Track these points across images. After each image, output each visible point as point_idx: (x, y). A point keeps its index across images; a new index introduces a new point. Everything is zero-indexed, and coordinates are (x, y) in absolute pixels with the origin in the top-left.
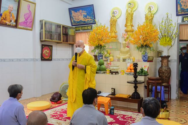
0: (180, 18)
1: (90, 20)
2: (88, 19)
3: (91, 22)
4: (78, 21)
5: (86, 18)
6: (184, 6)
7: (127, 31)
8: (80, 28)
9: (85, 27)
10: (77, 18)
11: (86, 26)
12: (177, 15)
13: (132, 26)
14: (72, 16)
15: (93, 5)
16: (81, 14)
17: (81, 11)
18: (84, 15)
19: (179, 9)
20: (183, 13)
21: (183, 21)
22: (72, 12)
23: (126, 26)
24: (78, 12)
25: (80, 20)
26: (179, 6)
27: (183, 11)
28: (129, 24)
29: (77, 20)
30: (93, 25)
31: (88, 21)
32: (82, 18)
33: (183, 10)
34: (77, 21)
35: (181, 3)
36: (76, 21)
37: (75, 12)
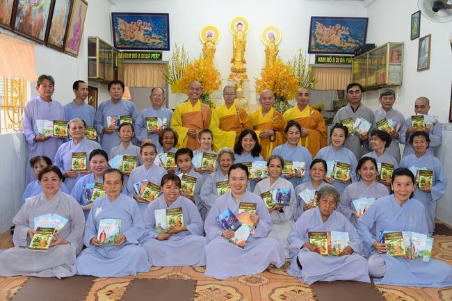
0: (313, 56)
1: (158, 41)
2: (153, 40)
3: (160, 46)
4: (131, 41)
5: (149, 37)
6: (320, 39)
7: (234, 70)
8: (133, 55)
9: (145, 53)
10: (128, 34)
11: (148, 53)
12: (310, 52)
13: (244, 62)
14: (119, 28)
15: (168, 15)
16: (140, 27)
17: (140, 22)
18: (145, 31)
19: (313, 43)
21: (317, 61)
22: (120, 21)
23: (233, 61)
24: (132, 22)
26: (313, 39)
27: (318, 47)
28: (238, 59)
29: (129, 39)
30: (164, 53)
31: (153, 43)
32: (140, 36)
33: (317, 45)
34: (128, 41)
35: (317, 36)
36: (126, 40)
37: (126, 23)
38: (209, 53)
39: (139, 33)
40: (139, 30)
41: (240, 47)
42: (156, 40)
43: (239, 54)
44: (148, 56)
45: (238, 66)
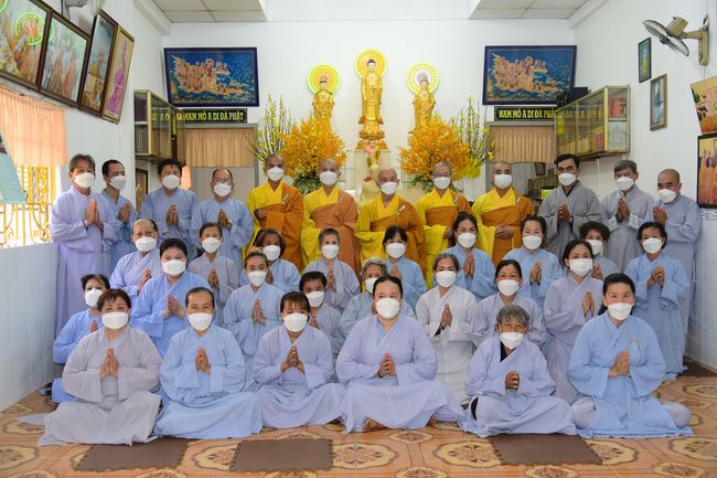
0: (491, 109)
1: (241, 92)
2: (233, 91)
3: (243, 100)
4: (196, 92)
5: (225, 85)
6: (502, 82)
7: (364, 135)
8: (200, 115)
10: (192, 81)
11: (223, 112)
12: (485, 102)
13: (380, 122)
15: (255, 49)
16: (210, 71)
17: (209, 62)
18: (218, 76)
19: (489, 89)
20: (498, 99)
21: (497, 116)
22: (178, 61)
23: (363, 121)
24: (198, 63)
25: (202, 90)
26: (489, 82)
27: (499, 94)
28: (371, 117)
29: (192, 90)
30: (250, 110)
31: (232, 95)
32: (211, 85)
33: (497, 92)
34: (191, 93)
35: (496, 76)
36: (189, 91)
37: (188, 64)
38: (323, 109)
39: (210, 80)
40: (210, 75)
41: (373, 98)
42: (238, 91)
43: (371, 110)
44: (224, 117)
45: (371, 129)
